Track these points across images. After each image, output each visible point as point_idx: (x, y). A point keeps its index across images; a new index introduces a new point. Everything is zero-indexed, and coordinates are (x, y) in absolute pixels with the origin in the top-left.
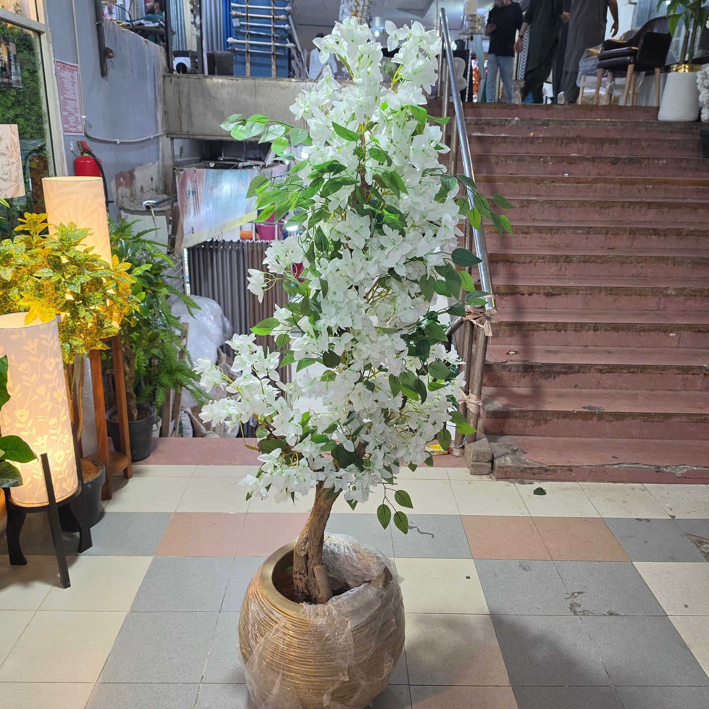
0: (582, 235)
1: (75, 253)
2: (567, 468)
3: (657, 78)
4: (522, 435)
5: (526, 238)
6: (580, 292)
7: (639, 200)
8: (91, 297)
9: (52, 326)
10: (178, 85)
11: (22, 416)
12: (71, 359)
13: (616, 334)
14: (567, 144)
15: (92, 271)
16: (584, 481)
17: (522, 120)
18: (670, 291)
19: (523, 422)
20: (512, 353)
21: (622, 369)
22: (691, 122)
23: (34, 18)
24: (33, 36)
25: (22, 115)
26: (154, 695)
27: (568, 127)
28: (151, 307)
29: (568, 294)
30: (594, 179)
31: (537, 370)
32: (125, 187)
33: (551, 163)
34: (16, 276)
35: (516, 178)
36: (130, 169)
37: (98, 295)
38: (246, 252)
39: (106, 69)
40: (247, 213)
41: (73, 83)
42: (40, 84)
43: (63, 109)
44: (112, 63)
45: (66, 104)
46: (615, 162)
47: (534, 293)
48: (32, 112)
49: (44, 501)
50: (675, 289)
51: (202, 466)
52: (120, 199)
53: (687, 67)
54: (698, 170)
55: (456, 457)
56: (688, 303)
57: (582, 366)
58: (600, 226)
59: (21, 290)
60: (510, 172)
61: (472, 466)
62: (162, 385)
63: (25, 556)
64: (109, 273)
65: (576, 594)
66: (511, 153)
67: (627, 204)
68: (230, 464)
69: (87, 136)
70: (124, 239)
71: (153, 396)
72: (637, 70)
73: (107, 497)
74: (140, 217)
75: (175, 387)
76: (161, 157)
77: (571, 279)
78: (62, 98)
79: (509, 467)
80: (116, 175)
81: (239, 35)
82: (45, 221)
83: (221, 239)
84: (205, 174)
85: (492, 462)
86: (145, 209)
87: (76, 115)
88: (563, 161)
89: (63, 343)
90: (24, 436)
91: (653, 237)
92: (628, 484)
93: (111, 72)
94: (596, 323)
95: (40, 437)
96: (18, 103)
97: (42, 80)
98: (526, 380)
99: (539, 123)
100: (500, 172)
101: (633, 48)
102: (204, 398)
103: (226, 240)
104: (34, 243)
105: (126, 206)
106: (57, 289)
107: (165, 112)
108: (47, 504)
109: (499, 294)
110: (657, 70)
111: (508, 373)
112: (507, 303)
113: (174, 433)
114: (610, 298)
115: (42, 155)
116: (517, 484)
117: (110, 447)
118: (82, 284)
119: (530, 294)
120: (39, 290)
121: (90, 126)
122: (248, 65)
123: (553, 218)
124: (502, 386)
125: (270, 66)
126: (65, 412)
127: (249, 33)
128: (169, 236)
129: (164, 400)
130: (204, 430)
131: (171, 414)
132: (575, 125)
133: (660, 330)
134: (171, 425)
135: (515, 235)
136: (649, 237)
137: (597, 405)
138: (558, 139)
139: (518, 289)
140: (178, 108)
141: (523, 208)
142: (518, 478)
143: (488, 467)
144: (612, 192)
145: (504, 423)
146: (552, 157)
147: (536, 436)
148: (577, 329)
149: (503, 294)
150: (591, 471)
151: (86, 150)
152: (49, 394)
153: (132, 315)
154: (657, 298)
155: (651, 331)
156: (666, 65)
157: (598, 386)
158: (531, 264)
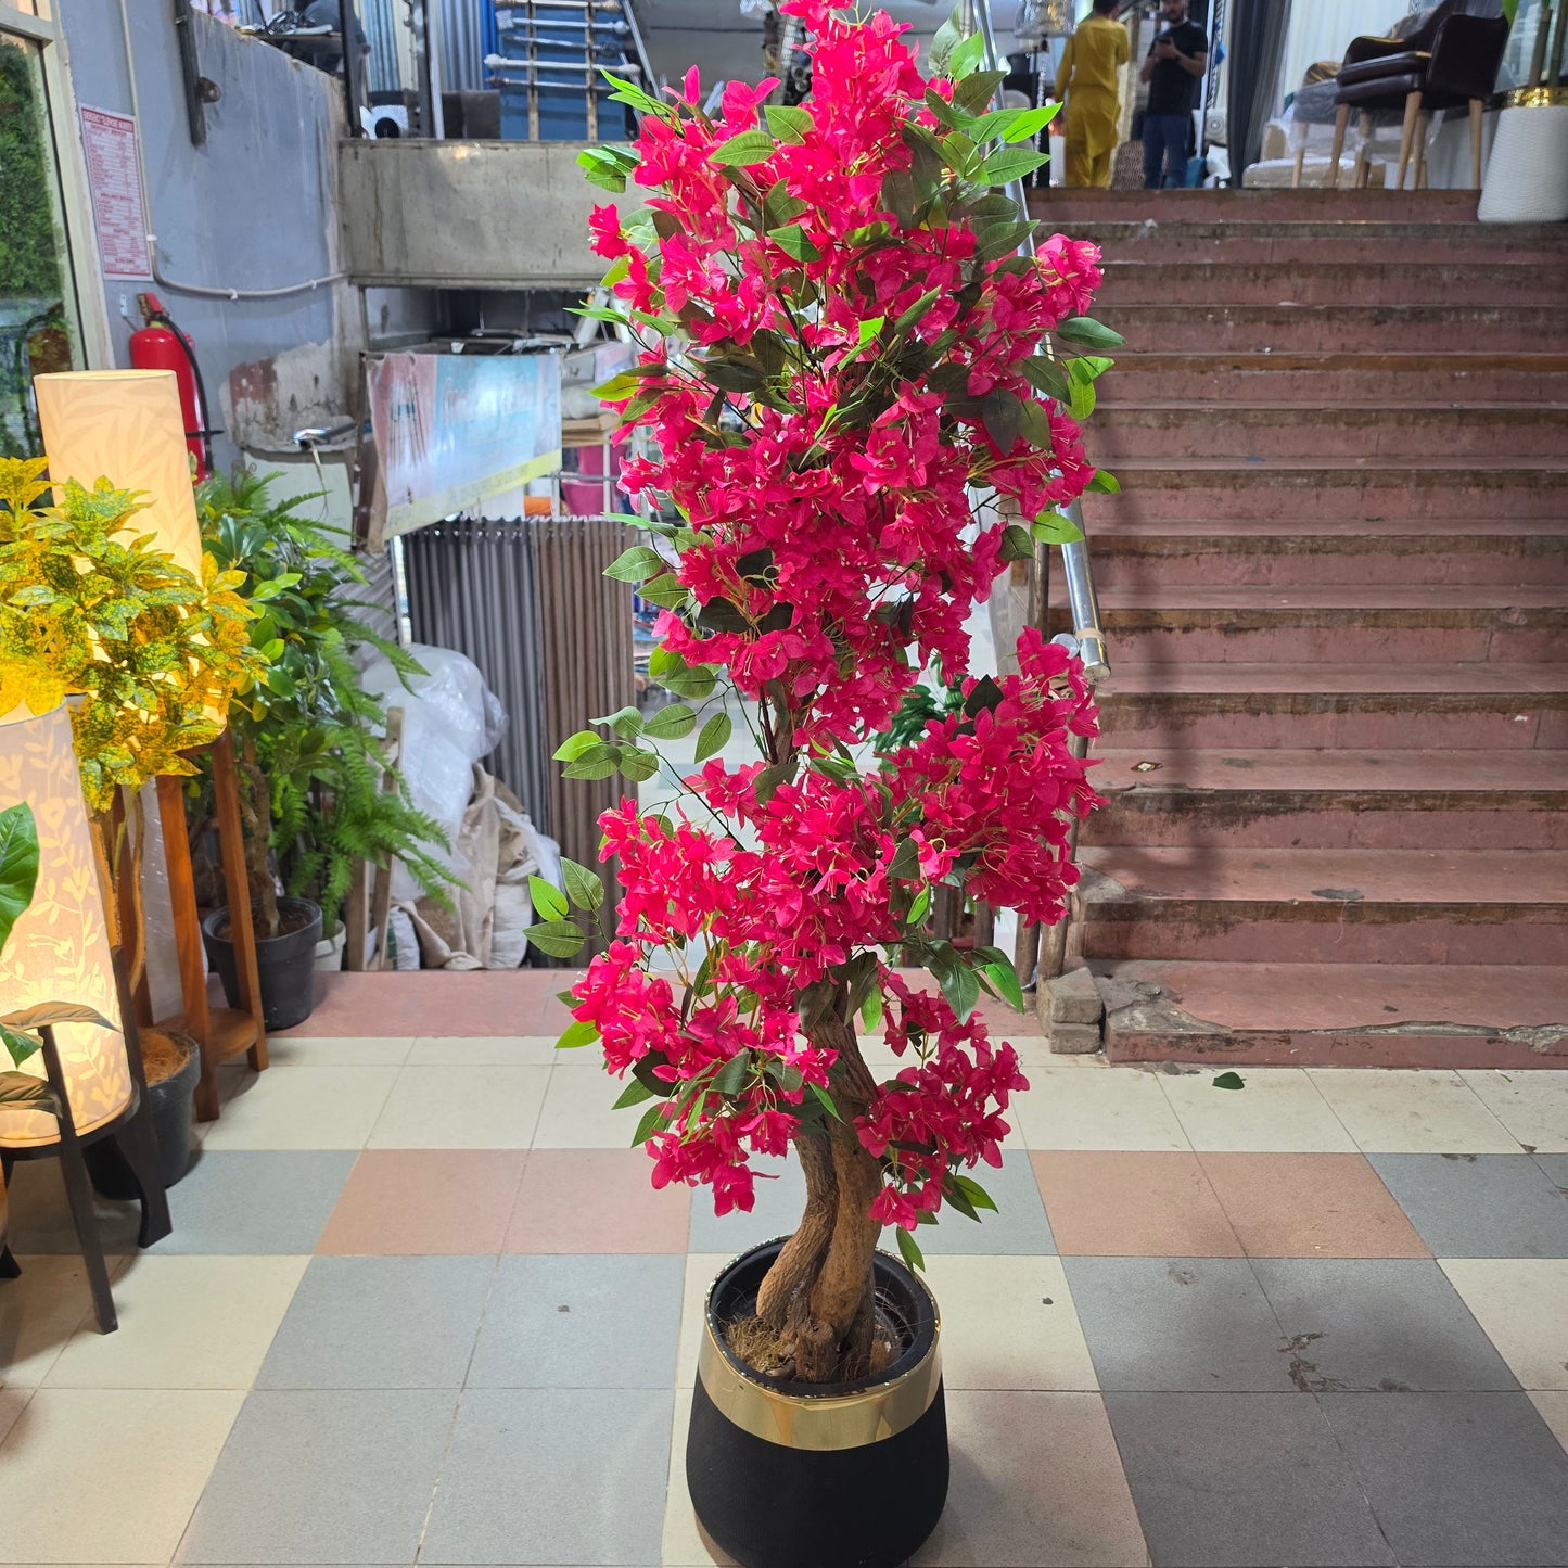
0: (1306, 490)
1: (105, 548)
2: (1278, 1036)
3: (1476, 126)
4: (1172, 959)
5: (1176, 499)
6: (1304, 622)
7: (1438, 406)
8: (148, 651)
9: (54, 722)
10: (373, 163)
12: (104, 798)
13: (1388, 719)
14: (1268, 279)
15: (150, 591)
16: (1318, 1065)
17: (1163, 226)
18: (1515, 616)
19: (1172, 931)
20: (1144, 767)
21: (1405, 800)
23: (27, 9)
24: (25, 51)
27: (1270, 240)
28: (299, 674)
29: (1275, 627)
30: (1332, 359)
31: (1204, 805)
32: (254, 399)
33: (1231, 324)
35: (1152, 360)
36: (265, 358)
37: (165, 648)
38: (534, 543)
39: (203, 126)
40: (537, 454)
41: (125, 159)
42: (44, 161)
43: (101, 219)
44: (217, 113)
45: (109, 209)
46: (1380, 318)
47: (1195, 626)
48: (28, 229)
49: (49, 1132)
50: (1526, 612)
51: (429, 1040)
52: (242, 426)
53: (1546, 94)
56: (1556, 644)
57: (1308, 796)
58: (1348, 466)
60: (1137, 346)
61: (1056, 1033)
62: (342, 851)
63: (14, 1256)
64: (193, 596)
65: (1305, 1340)
66: (1139, 303)
67: (1411, 416)
68: (494, 1033)
69: (159, 282)
70: (233, 515)
71: (323, 877)
72: (1428, 107)
73: (209, 1114)
74: (285, 467)
75: (374, 856)
76: (336, 330)
77: (1279, 592)
78: (98, 194)
79: (1141, 1034)
80: (232, 373)
81: (510, 46)
82: (45, 475)
83: (477, 515)
84: (435, 365)
85: (1101, 1022)
86: (297, 448)
87: (133, 233)
88: (1261, 319)
89: (84, 760)
91: (1473, 491)
92: (1422, 1072)
93: (213, 135)
94: (1341, 694)
95: (33, 984)
97: (50, 153)
98: (1180, 829)
99: (1201, 232)
101: (1419, 54)
102: (439, 878)
103: (489, 518)
104: (16, 527)
105: (257, 440)
107: (345, 226)
108: (58, 1139)
109: (1114, 631)
110: (1476, 106)
111: (1136, 815)
112: (1133, 651)
113: (377, 959)
114: (1373, 636)
115: (55, 326)
116: (1161, 1075)
118: (128, 620)
119: (1186, 629)
120: (25, 638)
121: (167, 259)
122: (534, 117)
123: (1238, 451)
124: (1123, 845)
125: (583, 117)
126: (94, 927)
127: (536, 44)
128: (354, 508)
129: (348, 883)
130: (445, 950)
131: (367, 915)
132: (1285, 236)
133: (1492, 707)
134: (369, 940)
135: (1150, 492)
136: (1464, 490)
137: (1347, 886)
138: (1246, 269)
139: (1158, 618)
140: (373, 216)
141: (1168, 428)
142: (1162, 1061)
143: (1089, 1035)
144: (1375, 388)
145: (1128, 932)
146: (1233, 311)
147: (1202, 960)
148: (1299, 707)
149: (1123, 630)
150: (1335, 1043)
151: (156, 314)
152: (52, 884)
153: (253, 691)
154: (1483, 634)
155: (1471, 710)
156: (1496, 91)
157: (1349, 840)
158: (1188, 558)
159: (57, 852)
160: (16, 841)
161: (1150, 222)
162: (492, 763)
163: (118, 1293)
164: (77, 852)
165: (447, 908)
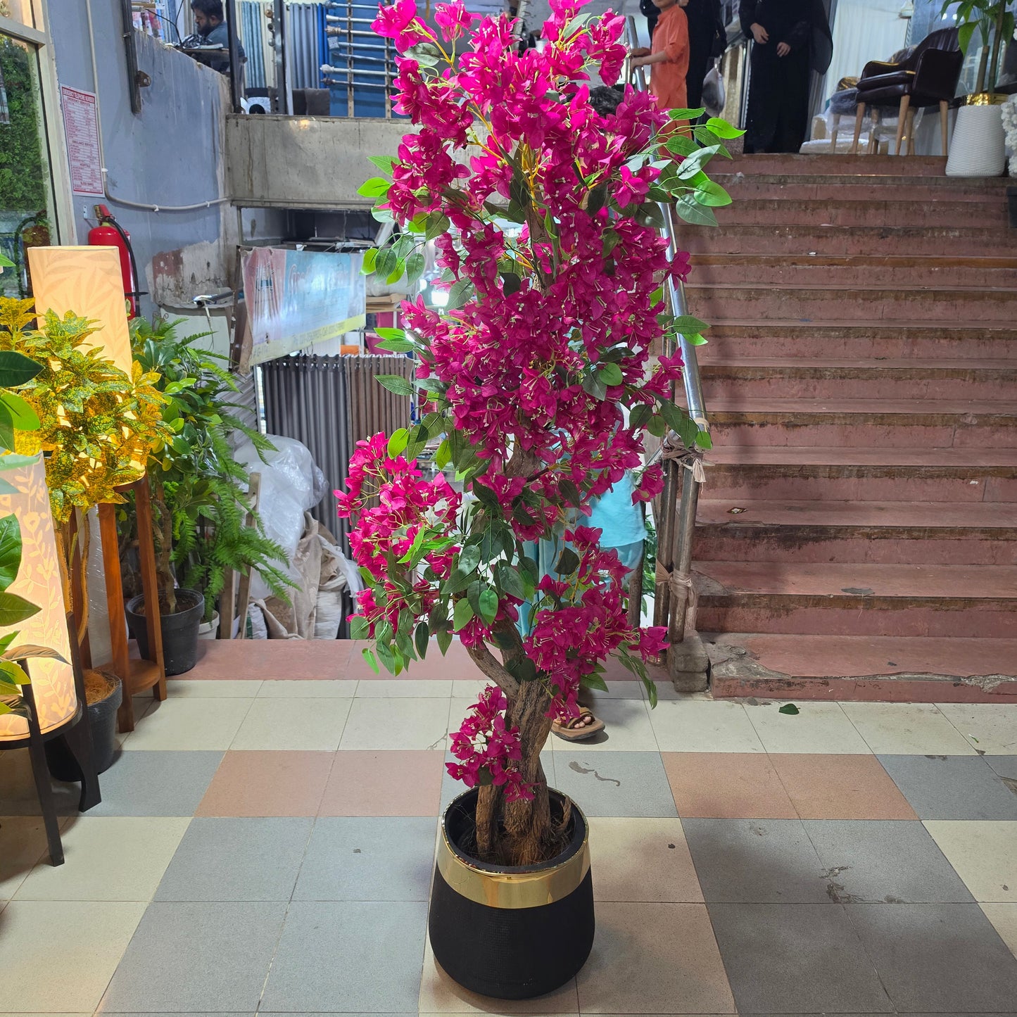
0: (838, 340)
1: (71, 354)
2: (821, 681)
3: (944, 118)
4: (753, 632)
5: (755, 344)
6: (836, 421)
7: (920, 288)
8: (96, 421)
10: (247, 129)
12: (65, 514)
13: (890, 482)
14: (813, 210)
15: (98, 383)
16: (846, 700)
17: (747, 176)
18: (970, 419)
19: (753, 614)
20: (736, 510)
21: (901, 533)
22: (994, 177)
23: (29, 23)
24: (27, 50)
25: (10, 163)
27: (815, 186)
28: (193, 442)
29: (818, 424)
30: (854, 259)
31: (773, 534)
32: (168, 275)
33: (790, 237)
35: (741, 258)
36: (176, 249)
37: (107, 418)
38: (347, 371)
39: (139, 102)
40: (350, 316)
41: (88, 121)
42: (37, 119)
43: (72, 157)
44: (148, 94)
45: (78, 151)
46: (884, 234)
47: (768, 423)
48: (25, 161)
49: (23, 731)
50: (977, 416)
51: (273, 682)
52: (160, 292)
53: (987, 98)
54: (1006, 245)
55: (654, 664)
56: (996, 436)
57: (840, 530)
58: (864, 325)
60: (731, 251)
61: (679, 678)
62: (218, 564)
65: (837, 871)
66: (732, 223)
67: (904, 295)
68: (315, 678)
69: (108, 197)
70: (153, 340)
71: (205, 581)
72: (914, 105)
73: (127, 727)
74: (187, 317)
75: (239, 568)
76: (222, 234)
77: (821, 402)
78: (71, 141)
79: (733, 679)
80: (154, 258)
81: (336, 59)
83: (310, 353)
84: (285, 256)
85: (708, 671)
86: (195, 306)
87: (92, 166)
88: (809, 235)
89: (52, 489)
91: (942, 341)
92: (913, 704)
93: (145, 107)
94: (860, 466)
97: (41, 114)
98: (759, 549)
99: (772, 180)
100: (717, 250)
101: (908, 72)
102: (281, 582)
103: (318, 355)
104: (13, 342)
105: (169, 301)
107: (229, 169)
108: (28, 736)
109: (716, 425)
110: (944, 105)
111: (730, 541)
112: (729, 438)
113: (239, 636)
114: (880, 430)
115: (41, 224)
116: (746, 706)
119: (762, 425)
121: (114, 185)
122: (351, 104)
123: (795, 315)
124: (721, 561)
125: (383, 105)
127: (352, 58)
128: (231, 344)
129: (222, 586)
130: (284, 632)
131: (233, 608)
132: (825, 183)
133: (956, 475)
134: (235, 624)
135: (739, 340)
136: (937, 341)
137: (864, 586)
138: (800, 203)
139: (744, 418)
140: (247, 163)
141: (750, 300)
142: (747, 697)
143: (701, 680)
144: (881, 277)
145: (725, 614)
146: (791, 229)
147: (773, 633)
148: (832, 475)
149: (722, 425)
150: (857, 685)
151: (106, 218)
152: (29, 568)
153: (163, 451)
154: (949, 429)
155: (943, 477)
156: (955, 97)
157: (866, 558)
158: (763, 381)
159: (34, 548)
160: (8, 538)
161: (739, 174)
162: (317, 512)
163: (65, 840)
164: (47, 548)
165: (286, 605)
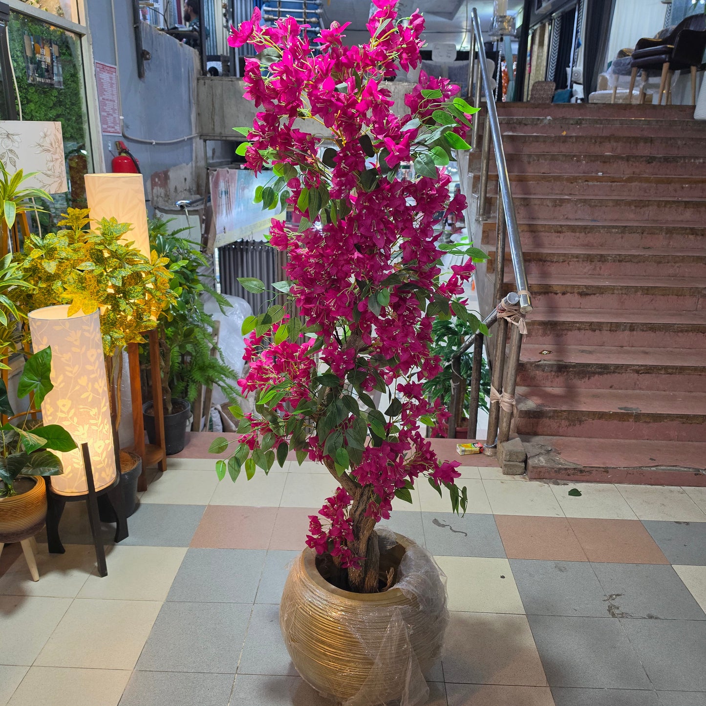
0: (617, 235)
1: (117, 247)
2: (603, 470)
3: (693, 77)
4: (556, 436)
5: (559, 237)
6: (616, 291)
7: (676, 199)
8: (131, 290)
9: (94, 318)
10: (212, 87)
11: (64, 406)
12: (111, 351)
13: (652, 334)
14: (600, 143)
15: (132, 265)
16: (620, 483)
17: (555, 119)
19: (557, 423)
20: (545, 352)
21: (660, 370)
23: (76, 21)
24: (74, 39)
26: (190, 684)
27: (602, 126)
28: (187, 302)
29: (603, 293)
30: (629, 178)
31: (571, 369)
32: (160, 187)
33: (584, 162)
34: (58, 269)
35: (549, 177)
36: (165, 170)
37: (139, 288)
38: (275, 252)
39: (143, 71)
41: (112, 84)
42: (80, 84)
43: (102, 109)
44: (149, 65)
45: (105, 105)
46: (650, 161)
47: (567, 292)
48: (73, 113)
49: (84, 490)
52: (155, 198)
55: (488, 456)
57: (617, 367)
58: (635, 224)
59: (64, 283)
60: (543, 171)
61: (505, 465)
62: (194, 381)
63: (63, 545)
64: (149, 268)
65: (614, 596)
66: (544, 152)
67: (664, 203)
69: (124, 136)
70: (162, 235)
71: (185, 392)
72: (672, 69)
73: (143, 488)
74: (175, 216)
75: (206, 383)
76: (194, 158)
77: (606, 278)
78: (101, 98)
79: (543, 467)
80: (152, 176)
82: (87, 216)
83: (251, 239)
84: (237, 174)
85: (525, 461)
86: (179, 209)
87: (114, 115)
88: (597, 160)
89: (104, 335)
90: (66, 425)
91: (691, 236)
92: (666, 487)
93: (147, 74)
94: (632, 323)
95: (81, 426)
96: (59, 103)
97: (82, 81)
98: (561, 380)
99: (571, 122)
100: (533, 171)
101: (668, 46)
102: (234, 394)
103: (256, 240)
104: (76, 237)
105: (161, 204)
106: (99, 282)
107: (199, 114)
108: (87, 493)
110: (693, 69)
111: (541, 373)
112: (541, 301)
113: (205, 430)
114: (646, 298)
116: (552, 485)
117: (146, 440)
118: (123, 278)
119: (564, 294)
120: (82, 283)
121: (127, 127)
123: (587, 217)
124: (535, 386)
126: (106, 403)
128: (202, 235)
129: (196, 395)
130: (233, 428)
131: (202, 411)
132: (608, 124)
133: (698, 330)
134: (202, 421)
135: (547, 234)
136: (686, 236)
137: (633, 406)
138: (591, 138)
140: (211, 110)
141: (556, 206)
142: (552, 479)
143: (521, 467)
144: (648, 191)
145: (537, 423)
146: (585, 156)
147: (570, 436)
148: (612, 329)
149: (536, 293)
150: (628, 473)
151: (124, 150)
153: (169, 309)
154: (694, 299)
155: (689, 332)
156: (702, 63)
157: (635, 386)
158: (564, 263)
163: (108, 561)
